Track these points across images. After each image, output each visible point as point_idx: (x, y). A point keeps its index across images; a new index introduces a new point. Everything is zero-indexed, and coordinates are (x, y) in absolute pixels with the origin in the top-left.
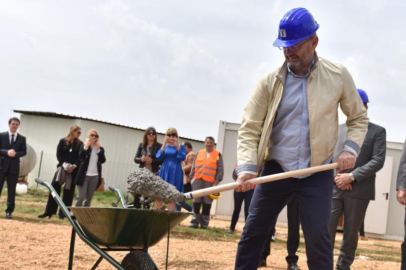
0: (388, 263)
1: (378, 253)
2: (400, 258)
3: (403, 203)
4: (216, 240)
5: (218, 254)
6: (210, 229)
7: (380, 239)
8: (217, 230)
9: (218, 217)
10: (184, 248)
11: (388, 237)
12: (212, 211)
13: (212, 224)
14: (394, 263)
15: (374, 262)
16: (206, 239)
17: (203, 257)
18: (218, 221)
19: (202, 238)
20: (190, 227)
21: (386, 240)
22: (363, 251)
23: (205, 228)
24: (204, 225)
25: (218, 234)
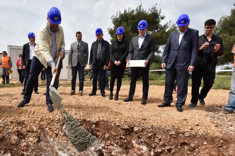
0: (69, 87)
1: (66, 85)
2: (71, 85)
3: (71, 68)
4: (13, 87)
5: (14, 91)
6: (10, 84)
7: (66, 81)
8: (13, 84)
9: (12, 80)
10: (1, 91)
11: (68, 80)
12: (10, 78)
13: (10, 82)
14: (70, 87)
15: (64, 87)
16: (9, 87)
17: (9, 93)
18: (13, 81)
19: (8, 87)
20: (2, 84)
21: (68, 81)
22: (61, 85)
23: (8, 84)
24: (8, 82)
25: (13, 85)
